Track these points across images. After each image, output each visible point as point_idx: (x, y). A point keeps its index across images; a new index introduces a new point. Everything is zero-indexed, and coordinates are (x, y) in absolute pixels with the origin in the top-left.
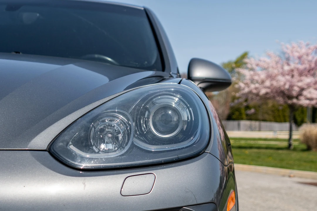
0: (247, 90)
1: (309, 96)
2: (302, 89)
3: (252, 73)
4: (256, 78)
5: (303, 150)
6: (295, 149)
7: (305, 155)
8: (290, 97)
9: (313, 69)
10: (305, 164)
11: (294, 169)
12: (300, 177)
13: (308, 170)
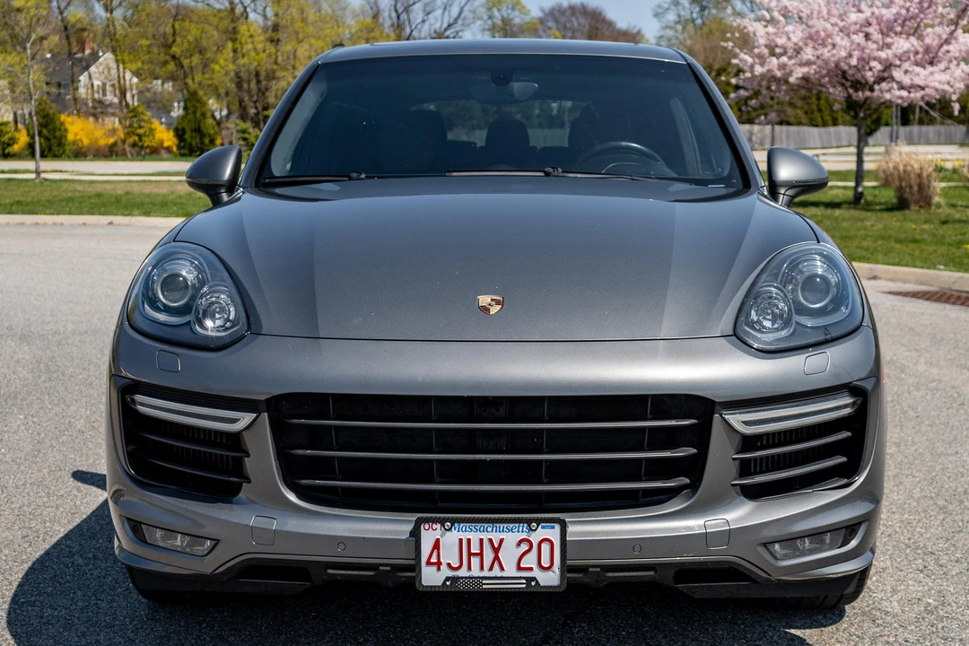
0: (759, 70)
1: (906, 80)
2: (888, 66)
3: (771, 29)
4: (781, 41)
5: (890, 209)
6: (869, 207)
7: (894, 221)
8: (859, 85)
9: (913, 18)
10: (898, 246)
11: (877, 262)
12: (892, 280)
13: (906, 265)
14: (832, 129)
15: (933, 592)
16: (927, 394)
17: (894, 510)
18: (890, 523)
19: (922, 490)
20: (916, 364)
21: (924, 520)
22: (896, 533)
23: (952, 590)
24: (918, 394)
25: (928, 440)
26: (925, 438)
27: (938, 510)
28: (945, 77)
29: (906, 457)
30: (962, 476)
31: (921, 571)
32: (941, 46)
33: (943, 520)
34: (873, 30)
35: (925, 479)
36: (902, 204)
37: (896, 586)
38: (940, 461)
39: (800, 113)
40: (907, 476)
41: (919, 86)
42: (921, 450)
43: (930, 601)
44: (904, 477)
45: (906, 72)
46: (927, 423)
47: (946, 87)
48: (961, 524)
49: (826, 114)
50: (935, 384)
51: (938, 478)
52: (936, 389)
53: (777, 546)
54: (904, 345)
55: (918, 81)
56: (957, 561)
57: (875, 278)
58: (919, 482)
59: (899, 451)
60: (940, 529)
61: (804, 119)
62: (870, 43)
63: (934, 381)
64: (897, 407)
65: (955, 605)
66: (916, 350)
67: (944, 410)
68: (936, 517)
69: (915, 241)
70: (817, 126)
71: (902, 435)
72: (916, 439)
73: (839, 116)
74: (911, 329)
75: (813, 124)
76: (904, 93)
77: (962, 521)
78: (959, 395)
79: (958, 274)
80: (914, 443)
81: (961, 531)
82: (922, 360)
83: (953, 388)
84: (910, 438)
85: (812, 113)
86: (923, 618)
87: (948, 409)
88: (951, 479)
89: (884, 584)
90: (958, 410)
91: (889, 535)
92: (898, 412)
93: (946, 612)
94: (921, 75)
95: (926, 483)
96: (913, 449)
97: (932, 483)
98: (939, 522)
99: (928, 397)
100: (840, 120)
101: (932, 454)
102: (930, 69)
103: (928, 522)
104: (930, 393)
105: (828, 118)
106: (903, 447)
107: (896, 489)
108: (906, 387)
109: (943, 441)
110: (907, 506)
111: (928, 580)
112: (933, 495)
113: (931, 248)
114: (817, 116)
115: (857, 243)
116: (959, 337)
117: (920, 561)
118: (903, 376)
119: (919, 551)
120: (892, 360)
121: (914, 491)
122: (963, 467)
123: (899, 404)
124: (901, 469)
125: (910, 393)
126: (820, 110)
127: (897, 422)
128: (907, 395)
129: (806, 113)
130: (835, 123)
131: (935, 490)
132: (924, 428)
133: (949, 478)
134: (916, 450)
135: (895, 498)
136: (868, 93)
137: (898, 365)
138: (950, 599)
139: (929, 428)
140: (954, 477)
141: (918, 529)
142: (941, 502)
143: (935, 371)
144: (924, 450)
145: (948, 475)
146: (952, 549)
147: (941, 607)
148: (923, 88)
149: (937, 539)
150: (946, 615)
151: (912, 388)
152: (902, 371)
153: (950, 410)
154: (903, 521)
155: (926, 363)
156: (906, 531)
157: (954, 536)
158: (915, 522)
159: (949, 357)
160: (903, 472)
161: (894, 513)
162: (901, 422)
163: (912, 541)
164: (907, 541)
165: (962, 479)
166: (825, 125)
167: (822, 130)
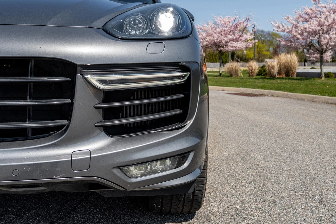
1: (231, 45)
2: (227, 42)
10: (230, 83)
11: (224, 86)
12: (228, 91)
13: (232, 87)
14: (216, 63)
15: (239, 201)
16: (237, 118)
17: (224, 159)
18: (222, 165)
19: (235, 150)
20: (234, 110)
21: (235, 163)
22: (224, 169)
23: (248, 199)
24: (234, 118)
25: (237, 132)
26: (236, 131)
27: (241, 158)
28: (241, 45)
29: (230, 138)
30: (250, 145)
31: (234, 189)
32: (239, 37)
33: (243, 163)
34: (223, 33)
35: (236, 146)
36: (231, 75)
37: (222, 198)
38: (241, 139)
39: (208, 60)
40: (230, 145)
41: (234, 47)
42: (235, 136)
43: (238, 207)
44: (228, 145)
45: (231, 43)
46: (237, 126)
47: (241, 47)
48: (250, 165)
49: (214, 60)
50: (239, 115)
51: (241, 145)
52: (240, 117)
53: (132, 168)
54: (230, 105)
55: (234, 45)
56: (249, 183)
57: (223, 90)
58: (234, 147)
59: (227, 136)
60: (242, 167)
61: (209, 61)
62: (222, 36)
63: (239, 114)
64: (227, 122)
65: (249, 209)
66: (234, 106)
67: (243, 122)
68: (240, 162)
69: (234, 82)
70: (212, 62)
71: (228, 130)
72: (233, 132)
73: (217, 60)
74: (233, 101)
75: (211, 62)
76: (231, 48)
77: (251, 163)
78: (247, 118)
79: (246, 89)
80: (232, 133)
81: (250, 168)
82: (236, 109)
83: (245, 116)
84: (231, 132)
85: (211, 59)
86: (234, 219)
87: (244, 122)
88: (246, 146)
89: (217, 197)
90: (247, 123)
91: (221, 171)
92: (228, 123)
93: (246, 215)
94: (235, 44)
95: (236, 147)
96: (232, 135)
97: (238, 148)
98: (241, 164)
99: (237, 119)
100: (217, 61)
101: (239, 137)
102: (237, 43)
103: (237, 164)
104: (238, 118)
105: (215, 61)
106: (228, 135)
107: (225, 150)
108: (230, 116)
109: (242, 132)
110: (229, 157)
111: (237, 194)
112: (239, 152)
113: (238, 84)
114: (212, 60)
115: (219, 83)
116: (246, 103)
117: (234, 183)
118: (230, 113)
119: (233, 178)
120: (227, 109)
121: (232, 151)
122: (250, 141)
123: (228, 121)
124: (227, 142)
125: (232, 118)
126: (213, 59)
127: (227, 126)
128: (231, 118)
129: (210, 59)
130: (216, 62)
131: (240, 150)
132: (236, 128)
133: (245, 145)
134: (233, 136)
135: (224, 154)
136: (222, 49)
137: (228, 110)
138: (247, 205)
139: (238, 128)
140: (246, 145)
141: (233, 168)
142: (242, 155)
143: (240, 112)
144: (236, 135)
145: (244, 144)
146: (247, 177)
147: (243, 211)
148: (236, 47)
149: (241, 172)
150: (245, 216)
151: (232, 116)
152: (229, 112)
153: (244, 123)
154: (227, 164)
155: (237, 110)
156: (228, 168)
157: (248, 170)
158: (232, 164)
159: (244, 108)
160: (228, 144)
161: (224, 160)
162: (228, 126)
163: (230, 173)
164: (228, 173)
165: (250, 146)
166: (214, 62)
167: (213, 63)
